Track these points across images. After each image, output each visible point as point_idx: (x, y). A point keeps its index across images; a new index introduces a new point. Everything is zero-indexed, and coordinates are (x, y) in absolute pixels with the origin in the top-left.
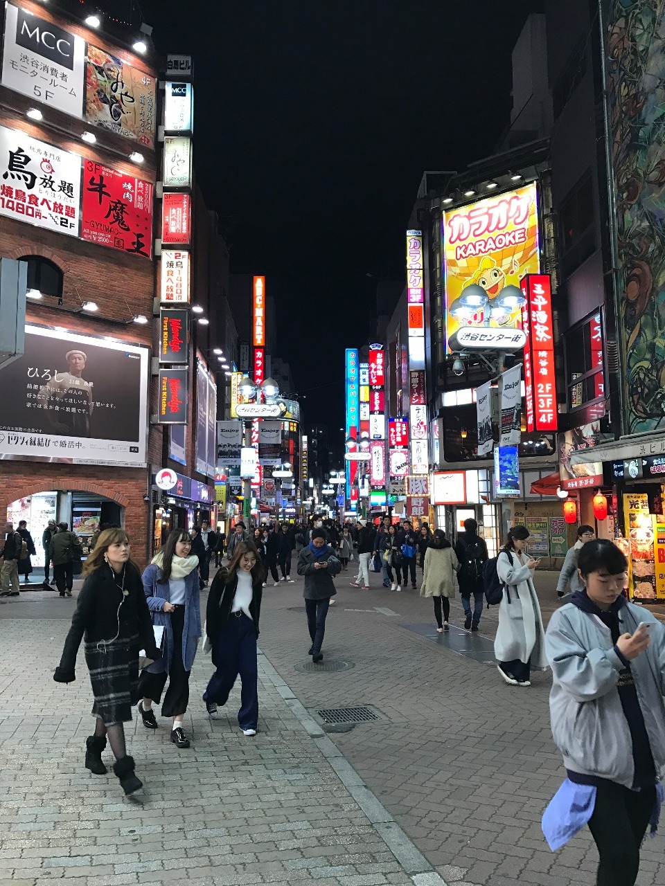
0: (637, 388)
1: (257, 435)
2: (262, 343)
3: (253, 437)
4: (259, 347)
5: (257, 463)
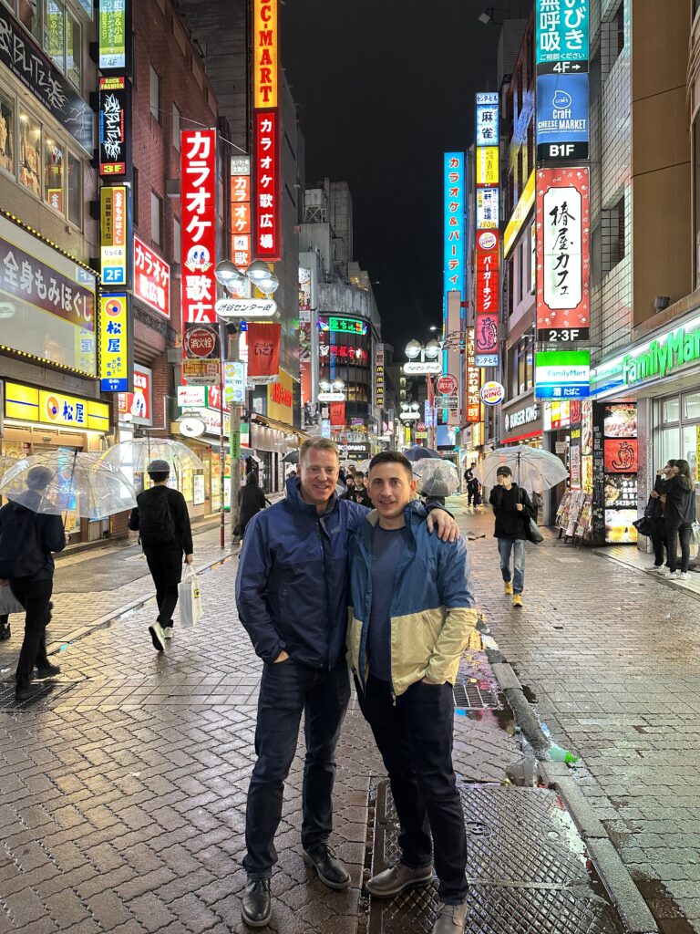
1: (203, 225)
2: (272, 102)
3: (190, 229)
4: (266, 113)
5: (205, 301)
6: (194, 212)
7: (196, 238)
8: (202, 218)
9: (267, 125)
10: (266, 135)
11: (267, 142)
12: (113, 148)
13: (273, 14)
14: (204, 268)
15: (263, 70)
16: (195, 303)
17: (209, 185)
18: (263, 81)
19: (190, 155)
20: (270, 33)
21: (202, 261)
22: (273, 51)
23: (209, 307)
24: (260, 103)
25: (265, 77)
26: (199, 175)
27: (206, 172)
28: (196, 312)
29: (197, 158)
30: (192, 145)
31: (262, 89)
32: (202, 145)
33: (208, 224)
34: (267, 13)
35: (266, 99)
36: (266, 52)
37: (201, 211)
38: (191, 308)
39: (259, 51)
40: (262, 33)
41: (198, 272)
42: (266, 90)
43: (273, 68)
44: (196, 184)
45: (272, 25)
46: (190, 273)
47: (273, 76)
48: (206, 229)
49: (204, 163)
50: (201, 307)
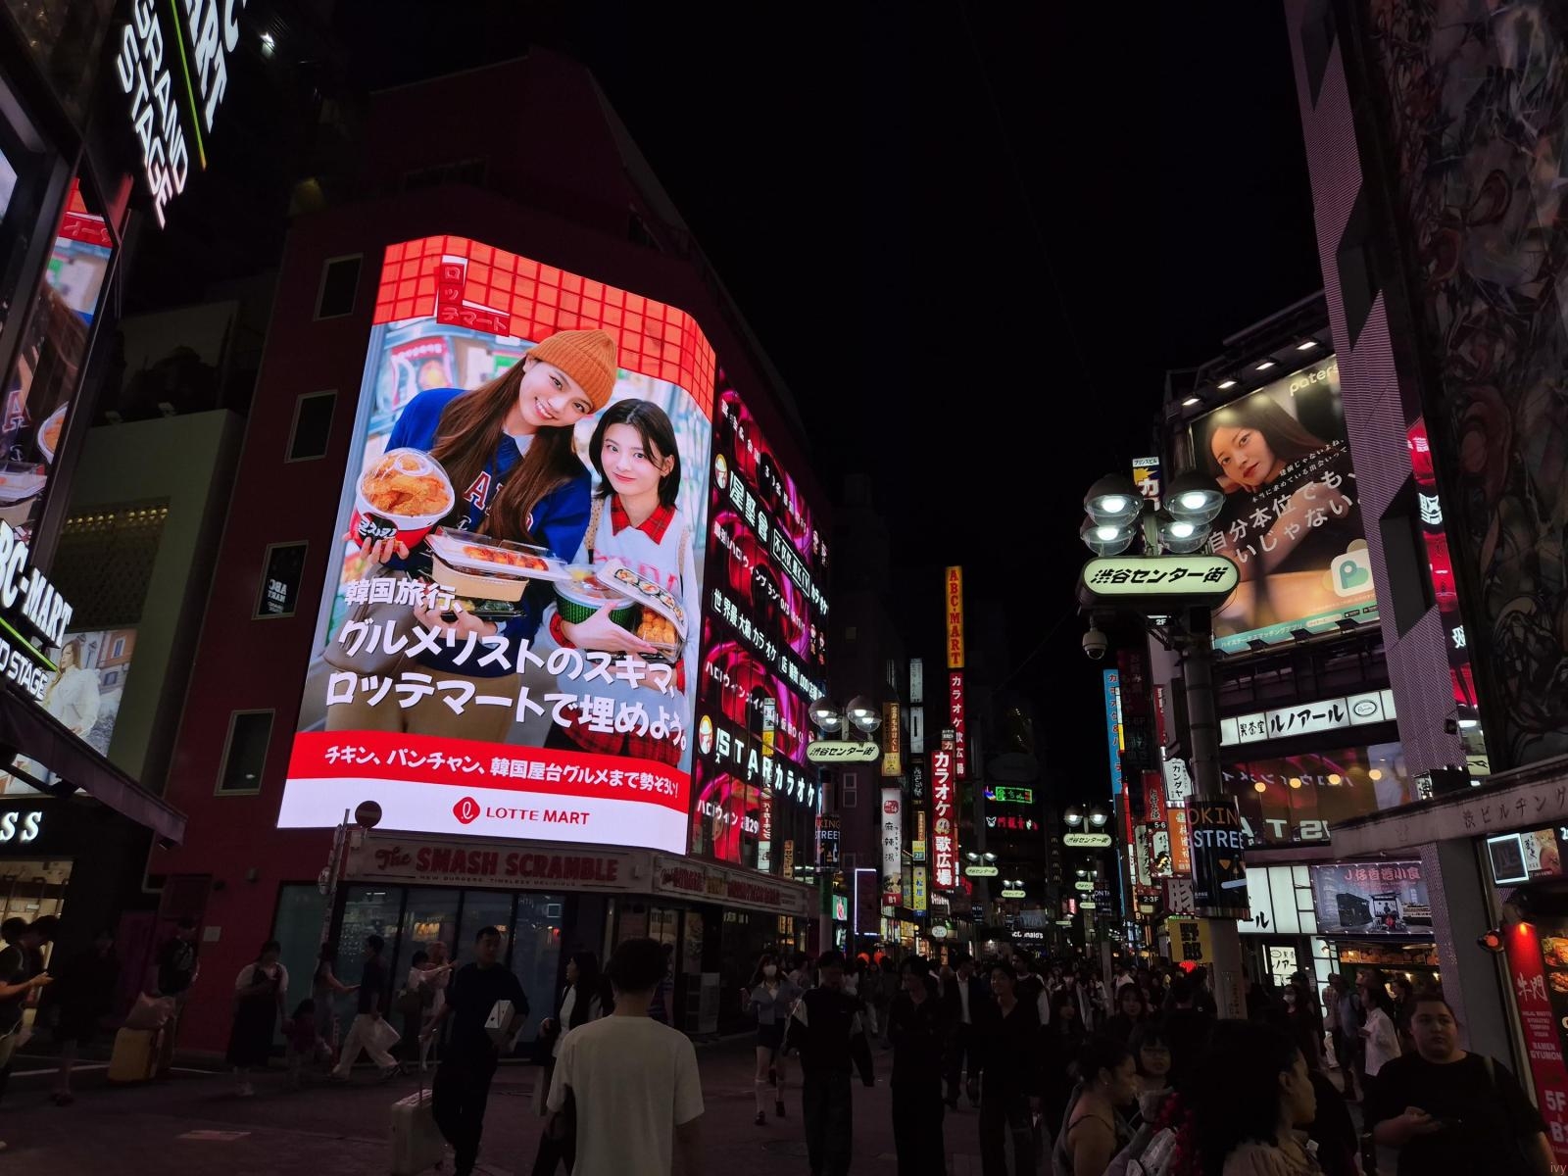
0: (1513, 660)
1: (945, 806)
2: (960, 665)
3: (938, 808)
4: (956, 671)
5: (947, 852)
6: (940, 799)
7: (941, 814)
8: (945, 802)
9: (957, 681)
10: (956, 688)
11: (957, 693)
12: (918, 792)
13: (959, 601)
14: (946, 832)
15: (953, 641)
16: (942, 853)
17: (948, 783)
18: (953, 649)
19: (937, 765)
20: (958, 614)
21: (945, 828)
22: (959, 627)
23: (949, 856)
24: (952, 665)
25: (955, 645)
26: (942, 777)
27: (947, 775)
28: (942, 858)
29: (941, 767)
30: (938, 760)
31: (953, 654)
32: (944, 760)
33: (948, 806)
34: (956, 601)
35: (956, 662)
36: (955, 628)
37: (944, 798)
38: (939, 856)
39: (950, 627)
40: (952, 615)
41: (943, 834)
42: (956, 655)
43: (960, 639)
44: (941, 782)
45: (959, 609)
46: (939, 835)
47: (960, 645)
48: (947, 808)
49: (945, 770)
50: (945, 855)
